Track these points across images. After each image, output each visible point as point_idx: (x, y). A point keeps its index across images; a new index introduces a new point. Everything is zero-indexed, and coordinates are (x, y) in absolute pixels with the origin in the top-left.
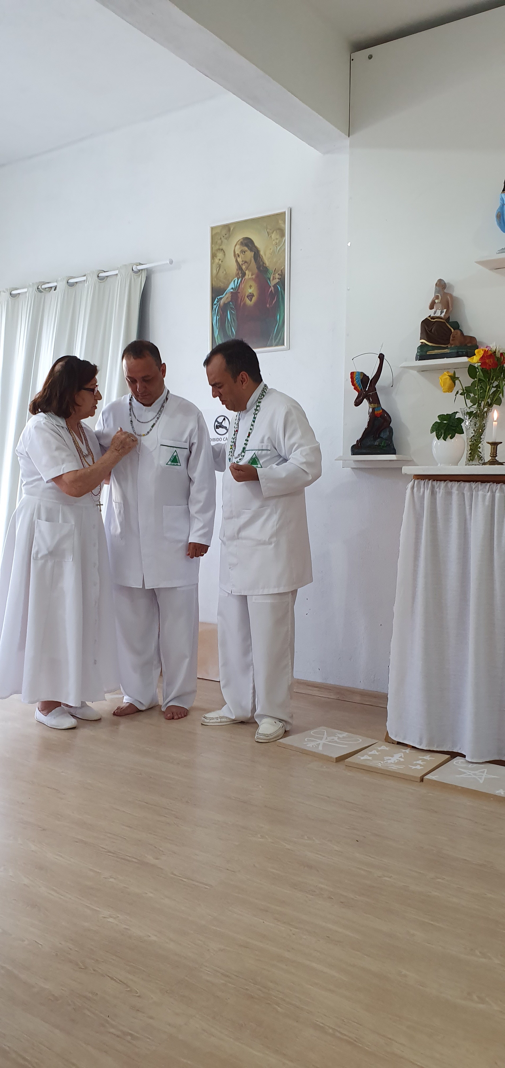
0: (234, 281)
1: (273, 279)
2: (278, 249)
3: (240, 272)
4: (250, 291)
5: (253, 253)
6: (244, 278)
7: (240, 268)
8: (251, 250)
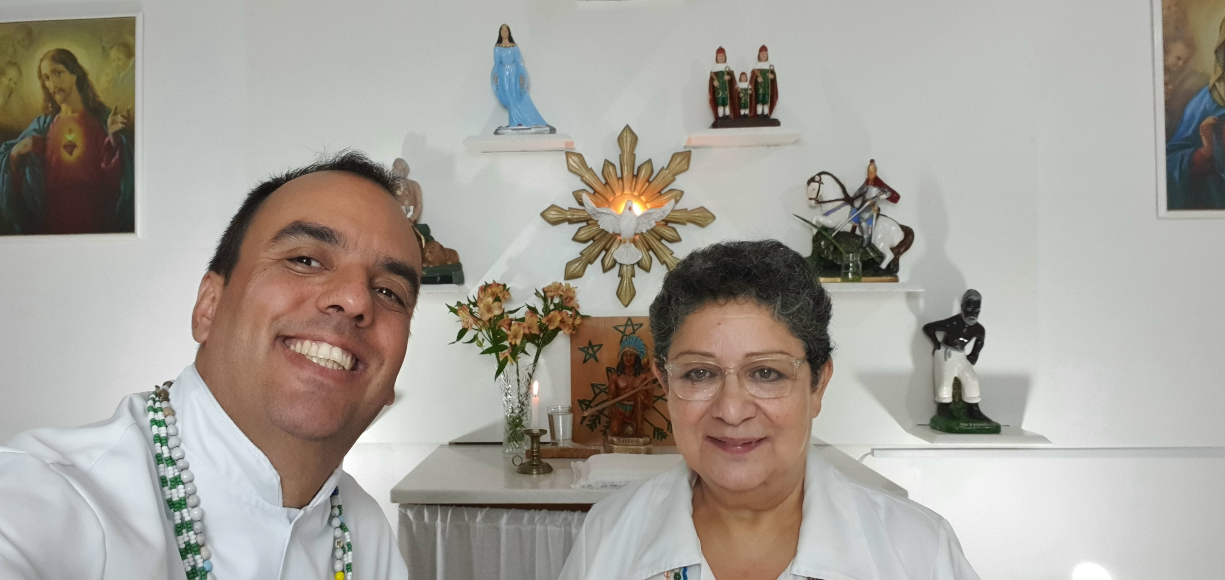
0: (39, 118)
1: (114, 122)
2: (122, 75)
3: (50, 105)
4: (70, 137)
5: (74, 78)
6: (57, 115)
7: (49, 97)
8: (72, 71)
